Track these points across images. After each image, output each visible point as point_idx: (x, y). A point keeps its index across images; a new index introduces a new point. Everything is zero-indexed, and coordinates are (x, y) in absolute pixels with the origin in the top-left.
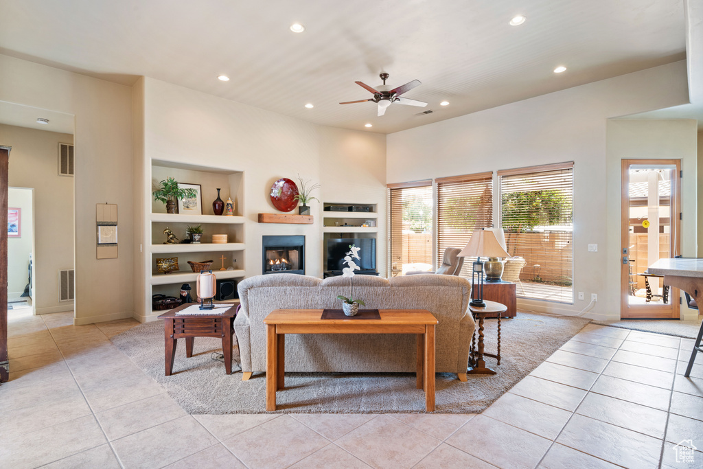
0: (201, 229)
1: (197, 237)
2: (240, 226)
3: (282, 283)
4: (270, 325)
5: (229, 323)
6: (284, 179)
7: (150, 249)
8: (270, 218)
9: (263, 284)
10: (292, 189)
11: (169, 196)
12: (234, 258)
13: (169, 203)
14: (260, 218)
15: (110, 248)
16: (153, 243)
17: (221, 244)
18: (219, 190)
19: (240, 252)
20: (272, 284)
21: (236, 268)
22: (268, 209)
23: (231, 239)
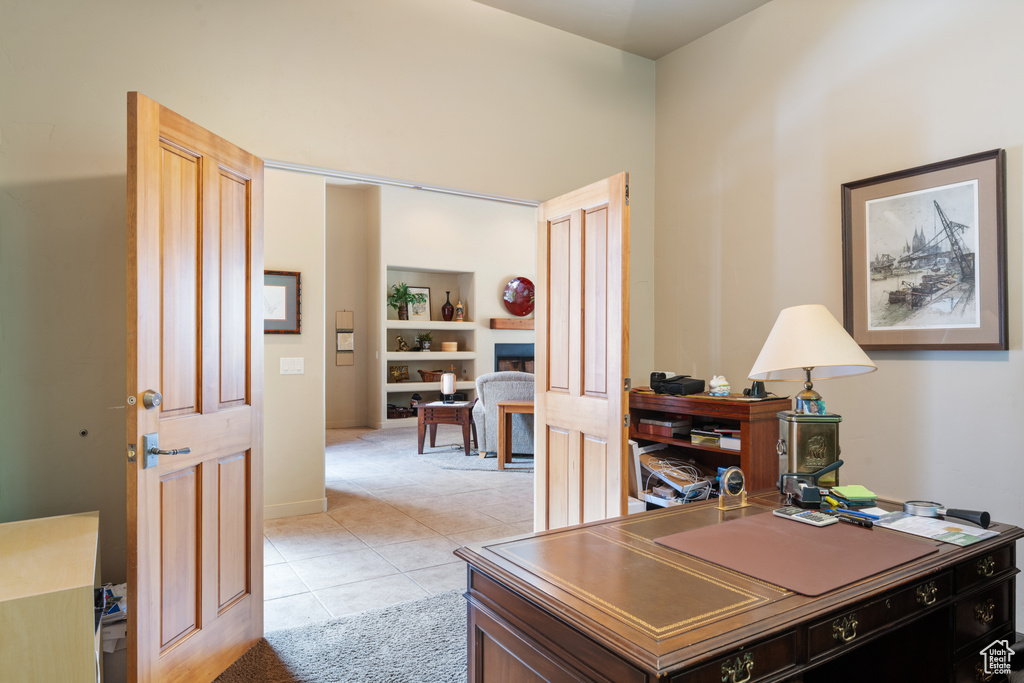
0: (431, 336)
1: (427, 345)
2: (470, 332)
3: (510, 379)
4: (500, 406)
5: (468, 413)
6: (519, 279)
7: (385, 356)
8: (503, 323)
9: (495, 379)
10: (529, 290)
11: (400, 301)
12: (464, 368)
13: (401, 309)
14: (493, 324)
15: (347, 354)
16: (388, 350)
17: (451, 353)
18: (448, 293)
19: (470, 362)
20: (503, 379)
21: (466, 379)
22: (501, 313)
23: (461, 348)
